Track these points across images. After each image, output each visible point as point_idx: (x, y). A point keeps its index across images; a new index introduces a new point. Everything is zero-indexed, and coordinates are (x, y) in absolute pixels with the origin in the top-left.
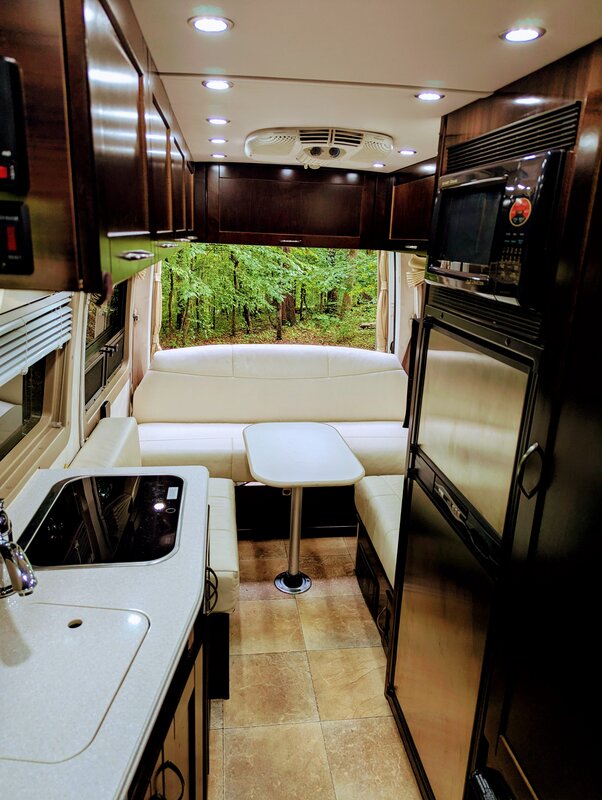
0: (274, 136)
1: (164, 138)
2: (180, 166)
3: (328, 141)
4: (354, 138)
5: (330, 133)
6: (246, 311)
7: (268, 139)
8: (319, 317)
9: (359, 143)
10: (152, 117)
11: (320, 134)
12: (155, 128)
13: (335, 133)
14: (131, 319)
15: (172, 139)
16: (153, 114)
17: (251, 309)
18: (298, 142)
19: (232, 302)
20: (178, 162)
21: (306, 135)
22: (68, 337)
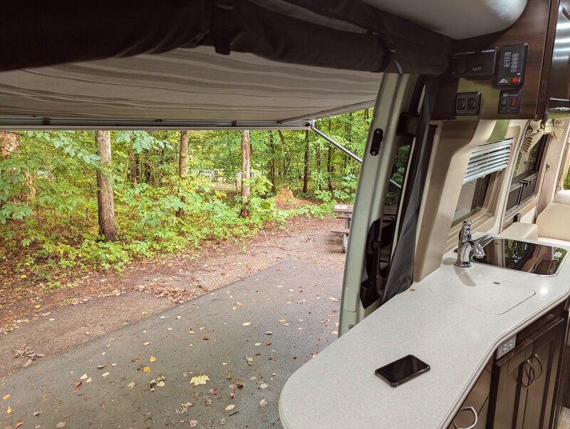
14: (545, 167)
22: (505, 166)
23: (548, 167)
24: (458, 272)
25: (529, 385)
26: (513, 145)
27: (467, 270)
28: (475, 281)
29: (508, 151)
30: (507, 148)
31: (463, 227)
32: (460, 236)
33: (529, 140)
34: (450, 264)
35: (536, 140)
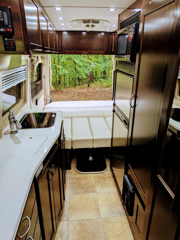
0: (76, 22)
1: (46, 24)
2: (52, 32)
3: (90, 23)
4: (97, 22)
5: (91, 21)
6: (79, 79)
7: (75, 23)
8: (101, 80)
9: (99, 23)
10: (42, 18)
11: (88, 21)
12: (43, 21)
13: (92, 20)
15: (48, 24)
16: (42, 17)
17: (80, 78)
18: (82, 23)
19: (75, 76)
20: (51, 31)
21: (85, 21)
22: (26, 79)
23: (44, 77)
24: (12, 137)
25: (52, 179)
26: (27, 69)
27: (17, 135)
28: (21, 140)
29: (25, 71)
30: (24, 70)
31: (10, 114)
32: (9, 119)
33: (33, 66)
34: (7, 134)
35: (36, 66)
